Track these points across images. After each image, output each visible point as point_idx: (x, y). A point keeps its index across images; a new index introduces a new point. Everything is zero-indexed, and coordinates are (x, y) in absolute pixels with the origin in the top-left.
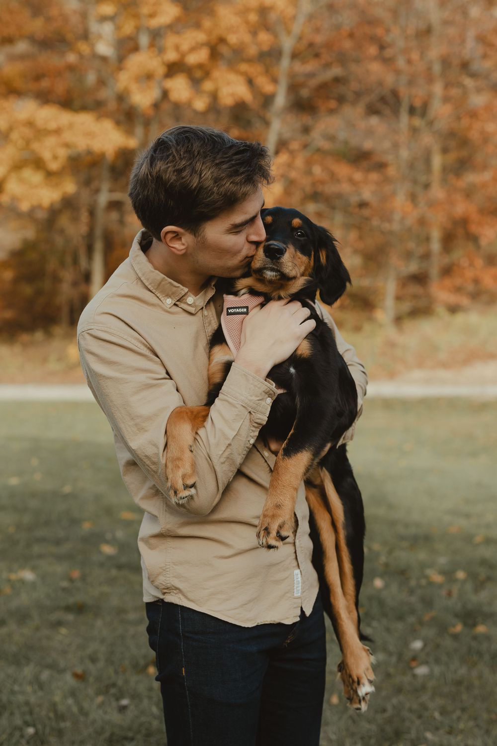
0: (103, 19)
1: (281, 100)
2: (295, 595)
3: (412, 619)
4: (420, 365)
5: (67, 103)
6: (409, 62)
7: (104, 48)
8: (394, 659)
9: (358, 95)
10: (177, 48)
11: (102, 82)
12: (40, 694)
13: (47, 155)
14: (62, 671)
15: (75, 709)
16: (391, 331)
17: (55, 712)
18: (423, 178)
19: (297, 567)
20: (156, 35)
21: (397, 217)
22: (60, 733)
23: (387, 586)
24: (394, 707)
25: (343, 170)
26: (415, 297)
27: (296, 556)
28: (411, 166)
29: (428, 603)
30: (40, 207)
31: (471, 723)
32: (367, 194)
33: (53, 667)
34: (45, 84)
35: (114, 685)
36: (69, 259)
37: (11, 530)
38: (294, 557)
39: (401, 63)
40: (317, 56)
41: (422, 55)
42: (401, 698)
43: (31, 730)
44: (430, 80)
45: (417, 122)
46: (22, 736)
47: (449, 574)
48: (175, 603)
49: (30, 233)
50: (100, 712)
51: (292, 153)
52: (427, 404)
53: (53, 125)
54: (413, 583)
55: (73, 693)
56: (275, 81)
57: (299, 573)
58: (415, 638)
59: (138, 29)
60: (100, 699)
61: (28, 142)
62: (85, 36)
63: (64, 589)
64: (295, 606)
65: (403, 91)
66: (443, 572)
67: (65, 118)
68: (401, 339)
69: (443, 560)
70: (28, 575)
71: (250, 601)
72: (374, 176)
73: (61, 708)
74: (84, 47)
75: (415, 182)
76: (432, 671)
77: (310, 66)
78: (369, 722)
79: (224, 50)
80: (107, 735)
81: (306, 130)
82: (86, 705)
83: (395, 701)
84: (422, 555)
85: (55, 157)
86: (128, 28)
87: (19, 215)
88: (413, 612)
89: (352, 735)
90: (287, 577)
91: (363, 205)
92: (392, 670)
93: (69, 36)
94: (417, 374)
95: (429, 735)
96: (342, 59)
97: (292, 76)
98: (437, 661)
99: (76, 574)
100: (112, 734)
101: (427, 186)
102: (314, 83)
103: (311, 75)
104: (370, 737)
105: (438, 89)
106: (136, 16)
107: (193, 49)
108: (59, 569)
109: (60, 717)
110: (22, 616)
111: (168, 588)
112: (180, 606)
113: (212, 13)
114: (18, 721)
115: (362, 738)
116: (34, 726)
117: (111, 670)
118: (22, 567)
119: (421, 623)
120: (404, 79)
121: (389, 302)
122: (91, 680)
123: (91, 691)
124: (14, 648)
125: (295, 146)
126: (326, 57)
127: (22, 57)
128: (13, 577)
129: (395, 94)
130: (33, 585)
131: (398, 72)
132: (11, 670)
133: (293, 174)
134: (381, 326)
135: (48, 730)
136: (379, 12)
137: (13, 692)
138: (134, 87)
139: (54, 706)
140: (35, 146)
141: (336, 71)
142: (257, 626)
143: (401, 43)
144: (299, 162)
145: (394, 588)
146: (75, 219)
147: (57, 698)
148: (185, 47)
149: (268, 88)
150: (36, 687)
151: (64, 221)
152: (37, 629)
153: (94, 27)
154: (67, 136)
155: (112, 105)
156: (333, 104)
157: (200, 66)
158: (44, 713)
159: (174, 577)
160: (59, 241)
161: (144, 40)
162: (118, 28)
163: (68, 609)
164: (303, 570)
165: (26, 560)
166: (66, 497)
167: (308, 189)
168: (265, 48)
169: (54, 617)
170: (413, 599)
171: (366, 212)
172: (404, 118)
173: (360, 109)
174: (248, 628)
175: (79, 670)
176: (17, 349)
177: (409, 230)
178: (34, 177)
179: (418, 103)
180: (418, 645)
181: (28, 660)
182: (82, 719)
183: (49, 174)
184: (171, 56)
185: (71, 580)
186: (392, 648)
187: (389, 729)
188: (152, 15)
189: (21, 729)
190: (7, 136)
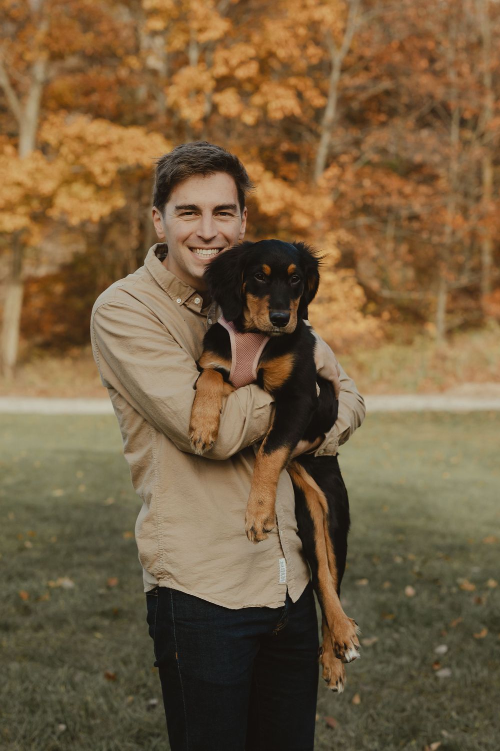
0: (154, 33)
1: (331, 114)
2: (280, 582)
3: (439, 625)
4: (471, 379)
5: (117, 118)
6: (460, 75)
7: (155, 62)
8: (417, 663)
9: (409, 107)
10: (226, 62)
11: (152, 97)
12: (72, 693)
13: (97, 170)
14: (95, 673)
15: (105, 708)
16: (442, 345)
17: (87, 710)
18: (474, 191)
19: (282, 556)
20: (207, 49)
21: (448, 230)
22: (90, 730)
23: (417, 594)
24: (413, 707)
25: (394, 183)
26: (466, 310)
27: (281, 545)
28: (462, 178)
29: (456, 609)
30: (89, 220)
31: (486, 722)
32: (417, 207)
33: (87, 668)
34: (95, 98)
35: (145, 686)
37: (53, 540)
38: (279, 546)
39: (452, 76)
40: (367, 69)
41: (472, 68)
42: (422, 699)
43: (62, 727)
44: (482, 93)
45: (468, 134)
46: (54, 733)
47: (480, 583)
48: (167, 587)
49: (81, 247)
50: (129, 710)
51: (342, 166)
52: (477, 418)
53: (102, 140)
54: (444, 591)
55: (104, 693)
56: (325, 94)
57: (284, 561)
58: (440, 643)
59: (188, 44)
60: (130, 698)
61: (78, 157)
62: (136, 50)
63: (101, 596)
64: (280, 592)
65: (453, 104)
66: (473, 581)
67: (115, 132)
68: (450, 353)
69: (476, 570)
70: (67, 583)
71: (236, 586)
72: (424, 189)
73: (92, 706)
74: (133, 62)
75: (466, 195)
76: (453, 674)
77: (361, 80)
78: (388, 720)
79: (275, 64)
80: (134, 732)
81: (357, 143)
82: (116, 704)
83: (414, 701)
84: (456, 565)
85: (105, 172)
86: (178, 43)
87: (70, 229)
88: (441, 618)
89: (371, 732)
90: (273, 565)
91: (414, 217)
92: (414, 673)
93: (120, 52)
94: (468, 387)
95: (445, 733)
96: (392, 73)
97: (342, 89)
98: (459, 664)
99: (114, 582)
100: (140, 730)
101: (478, 198)
102: (363, 96)
103: (362, 88)
104: (388, 735)
105: (489, 101)
106: (186, 31)
107: (242, 63)
108: (97, 577)
109: (91, 715)
110: (59, 622)
111: (161, 573)
112: (172, 589)
113: (261, 27)
114: (50, 719)
115: (380, 736)
116: (65, 723)
117: (142, 673)
118: (61, 575)
119: (448, 628)
120: (454, 91)
121: (441, 315)
122: (122, 681)
123: (121, 691)
124: (50, 651)
125: (344, 158)
126: (376, 70)
127: (72, 71)
128: (52, 584)
129: (445, 106)
130: (71, 592)
131: (448, 85)
132: (46, 671)
133: (343, 187)
134: (432, 339)
135: (78, 727)
136: (430, 25)
137: (46, 692)
138: (183, 102)
139: (86, 704)
140: (85, 160)
141: (386, 84)
142: (243, 609)
143: (450, 55)
144: (349, 176)
145: (425, 595)
146: (126, 233)
147: (89, 698)
148: (234, 62)
149: (318, 102)
150: (69, 687)
151: (114, 235)
152: (74, 633)
153: (145, 42)
154: (117, 151)
155: (162, 119)
156: (383, 117)
157: (250, 80)
158: (75, 711)
159: (167, 563)
160: (109, 255)
161: (194, 55)
162: (168, 43)
163: (104, 614)
164: (289, 559)
165: (65, 569)
166: (108, 508)
167: (359, 203)
168: (315, 61)
169: (90, 622)
170: (442, 606)
171: (416, 225)
172: (455, 129)
173: (411, 122)
174: (234, 610)
175: (111, 672)
176: (68, 362)
177: (461, 242)
178: (83, 191)
179: (468, 115)
180: (442, 649)
181: (63, 662)
182: (112, 717)
183: (99, 188)
184: (221, 70)
185: (109, 588)
186: (416, 652)
187: (406, 727)
188: (201, 30)
189: (53, 726)
190: (57, 151)
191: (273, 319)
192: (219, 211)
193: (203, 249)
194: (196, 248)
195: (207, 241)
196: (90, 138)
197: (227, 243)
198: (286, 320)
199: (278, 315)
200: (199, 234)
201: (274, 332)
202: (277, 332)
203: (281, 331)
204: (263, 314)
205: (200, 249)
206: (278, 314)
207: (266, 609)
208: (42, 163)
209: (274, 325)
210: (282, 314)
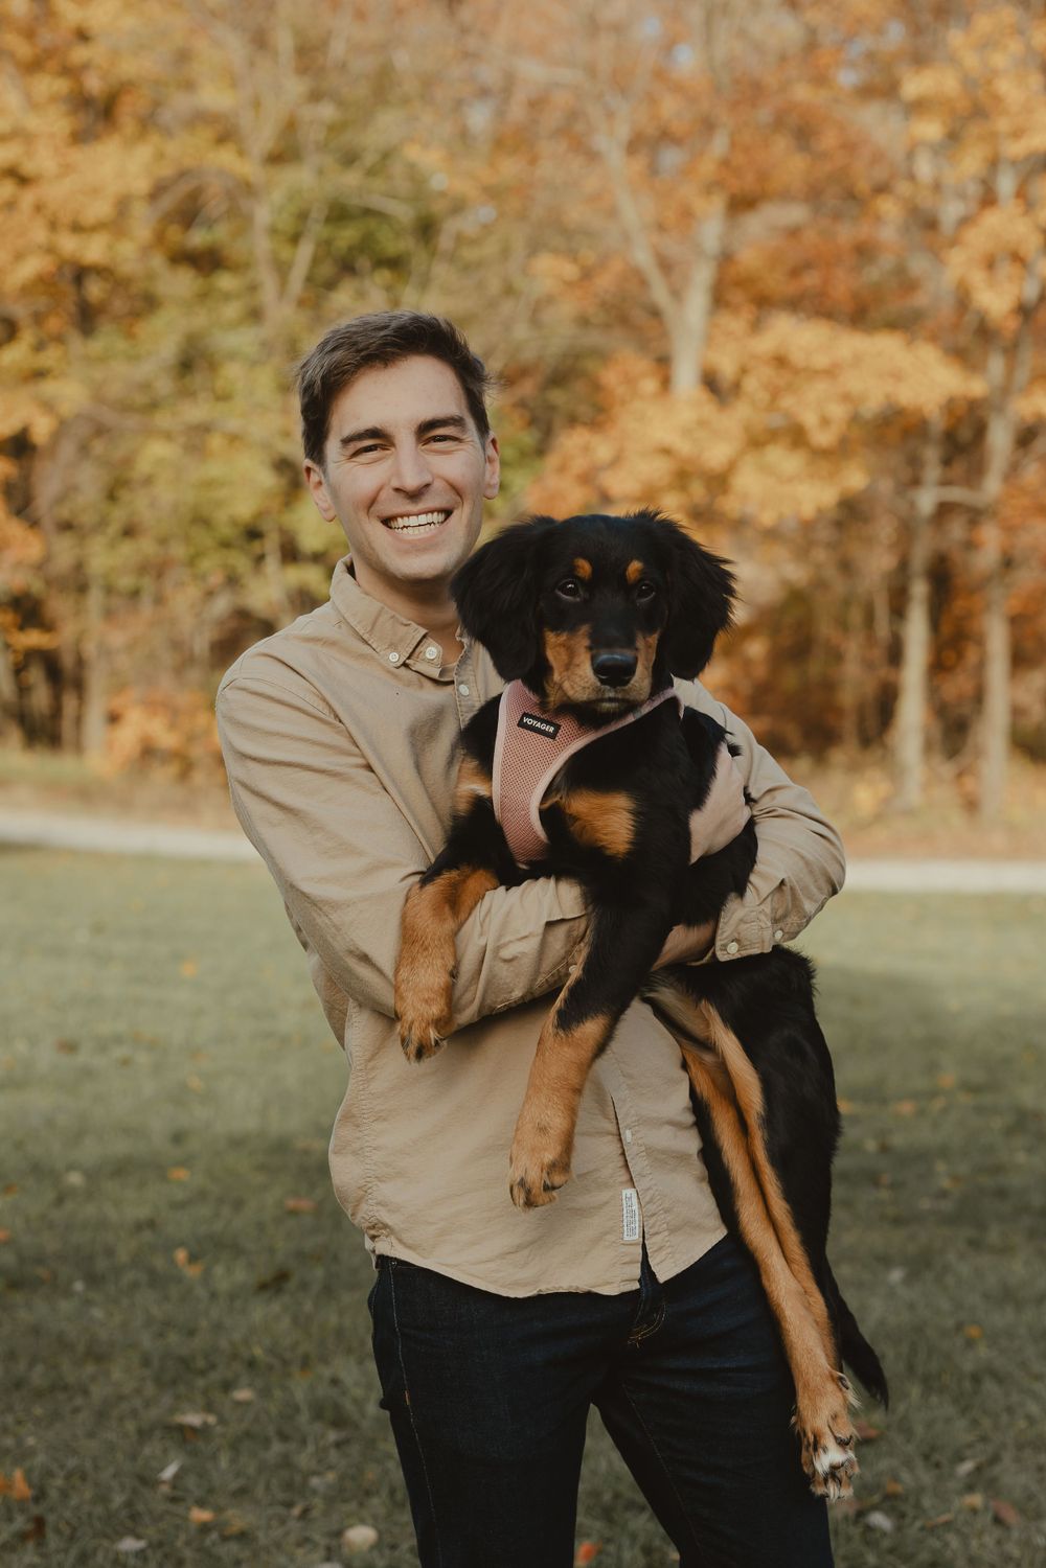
0: (919, 147)
2: (626, 1238)
5: (860, 315)
13: (809, 419)
19: (629, 1184)
27: (626, 1161)
34: (811, 280)
36: (856, 616)
38: (621, 1163)
53: (821, 361)
57: (634, 1195)
59: (994, 163)
61: (775, 394)
64: (627, 1259)
67: (850, 344)
74: (885, 206)
85: (825, 422)
86: (972, 164)
90: (607, 1203)
93: (861, 187)
106: (989, 138)
111: (376, 1227)
138: (977, 277)
140: (789, 401)
142: (539, 1295)
146: (869, 540)
154: (854, 382)
155: (945, 316)
159: (380, 1204)
160: (837, 582)
161: (1007, 184)
178: (788, 461)
183: (816, 454)
188: (1017, 134)
190: (737, 387)
191: (599, 670)
192: (428, 431)
193: (408, 515)
194: (393, 518)
195: (414, 495)
196: (797, 357)
197: (458, 498)
198: (628, 670)
199: (608, 659)
200: (395, 483)
201: (603, 700)
202: (611, 700)
203: (620, 696)
204: (578, 665)
205: (402, 516)
206: (610, 656)
207: (591, 1297)
208: (709, 409)
209: (603, 682)
210: (619, 655)
